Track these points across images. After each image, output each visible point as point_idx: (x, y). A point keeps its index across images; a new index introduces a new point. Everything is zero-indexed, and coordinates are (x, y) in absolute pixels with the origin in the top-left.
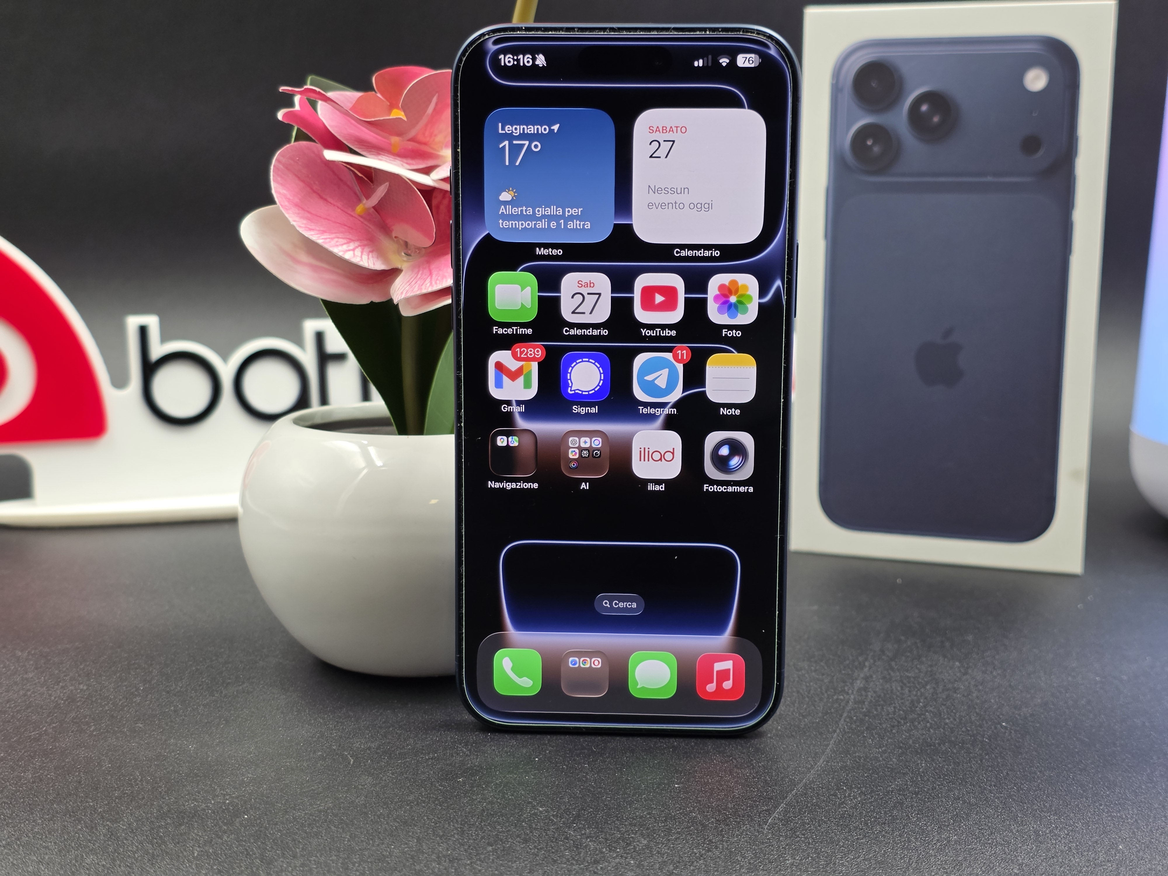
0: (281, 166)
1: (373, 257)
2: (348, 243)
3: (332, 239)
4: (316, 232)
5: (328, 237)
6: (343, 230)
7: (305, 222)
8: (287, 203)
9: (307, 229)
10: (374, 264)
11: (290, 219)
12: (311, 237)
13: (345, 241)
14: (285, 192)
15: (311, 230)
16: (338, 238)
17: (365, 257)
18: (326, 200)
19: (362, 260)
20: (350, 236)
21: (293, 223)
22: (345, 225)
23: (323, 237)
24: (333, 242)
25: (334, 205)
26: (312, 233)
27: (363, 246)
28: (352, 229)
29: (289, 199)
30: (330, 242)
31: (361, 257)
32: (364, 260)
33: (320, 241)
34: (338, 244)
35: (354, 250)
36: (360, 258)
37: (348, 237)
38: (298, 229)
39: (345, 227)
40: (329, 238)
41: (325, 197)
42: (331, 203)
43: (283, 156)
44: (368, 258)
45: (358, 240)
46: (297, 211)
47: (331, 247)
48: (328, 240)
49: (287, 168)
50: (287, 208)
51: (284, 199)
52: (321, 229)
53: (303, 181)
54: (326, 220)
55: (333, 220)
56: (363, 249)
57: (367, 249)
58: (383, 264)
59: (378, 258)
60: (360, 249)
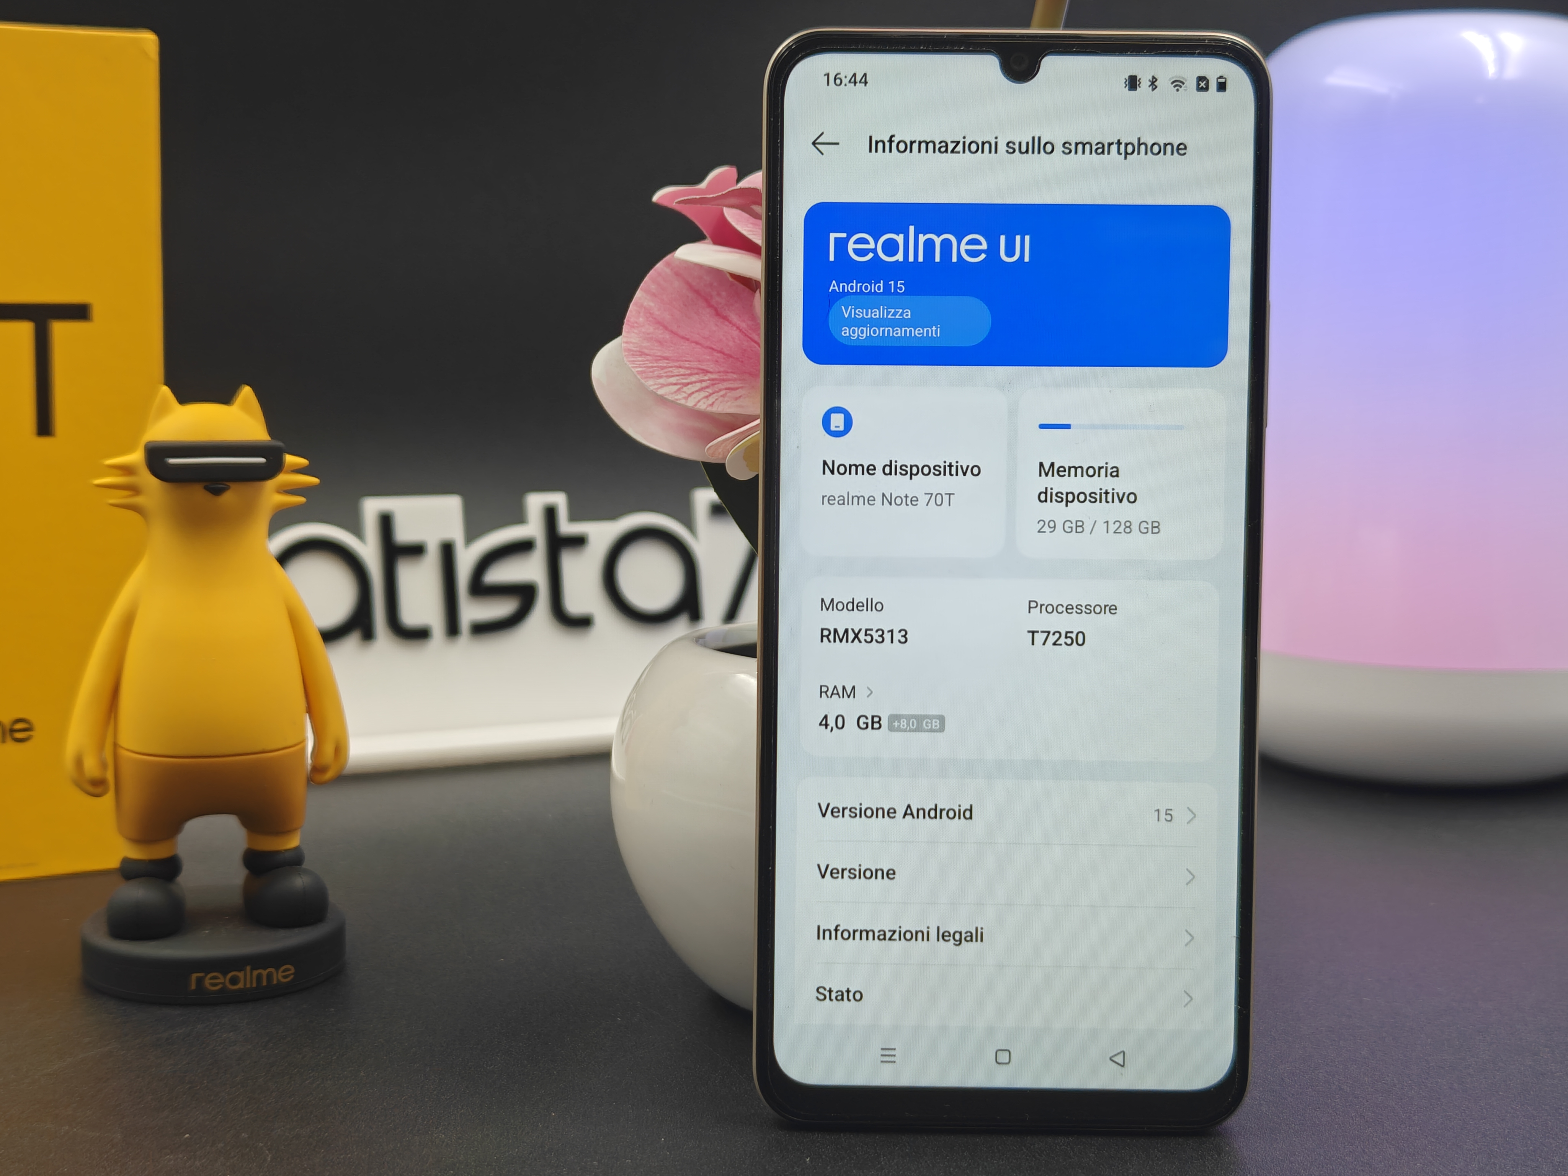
0: (667, 270)
2: (691, 375)
5: (661, 365)
10: (711, 405)
13: (688, 372)
16: (679, 367)
18: (725, 318)
25: (734, 325)
29: (653, 314)
31: (692, 394)
34: (665, 375)
35: (688, 384)
39: (718, 355)
40: (659, 367)
44: (708, 396)
45: (718, 373)
48: (656, 369)
50: (636, 325)
51: (642, 314)
52: (665, 355)
53: (697, 292)
54: (693, 345)
55: (708, 344)
56: (713, 385)
57: (723, 385)
58: (739, 406)
59: (737, 399)
60: (705, 384)
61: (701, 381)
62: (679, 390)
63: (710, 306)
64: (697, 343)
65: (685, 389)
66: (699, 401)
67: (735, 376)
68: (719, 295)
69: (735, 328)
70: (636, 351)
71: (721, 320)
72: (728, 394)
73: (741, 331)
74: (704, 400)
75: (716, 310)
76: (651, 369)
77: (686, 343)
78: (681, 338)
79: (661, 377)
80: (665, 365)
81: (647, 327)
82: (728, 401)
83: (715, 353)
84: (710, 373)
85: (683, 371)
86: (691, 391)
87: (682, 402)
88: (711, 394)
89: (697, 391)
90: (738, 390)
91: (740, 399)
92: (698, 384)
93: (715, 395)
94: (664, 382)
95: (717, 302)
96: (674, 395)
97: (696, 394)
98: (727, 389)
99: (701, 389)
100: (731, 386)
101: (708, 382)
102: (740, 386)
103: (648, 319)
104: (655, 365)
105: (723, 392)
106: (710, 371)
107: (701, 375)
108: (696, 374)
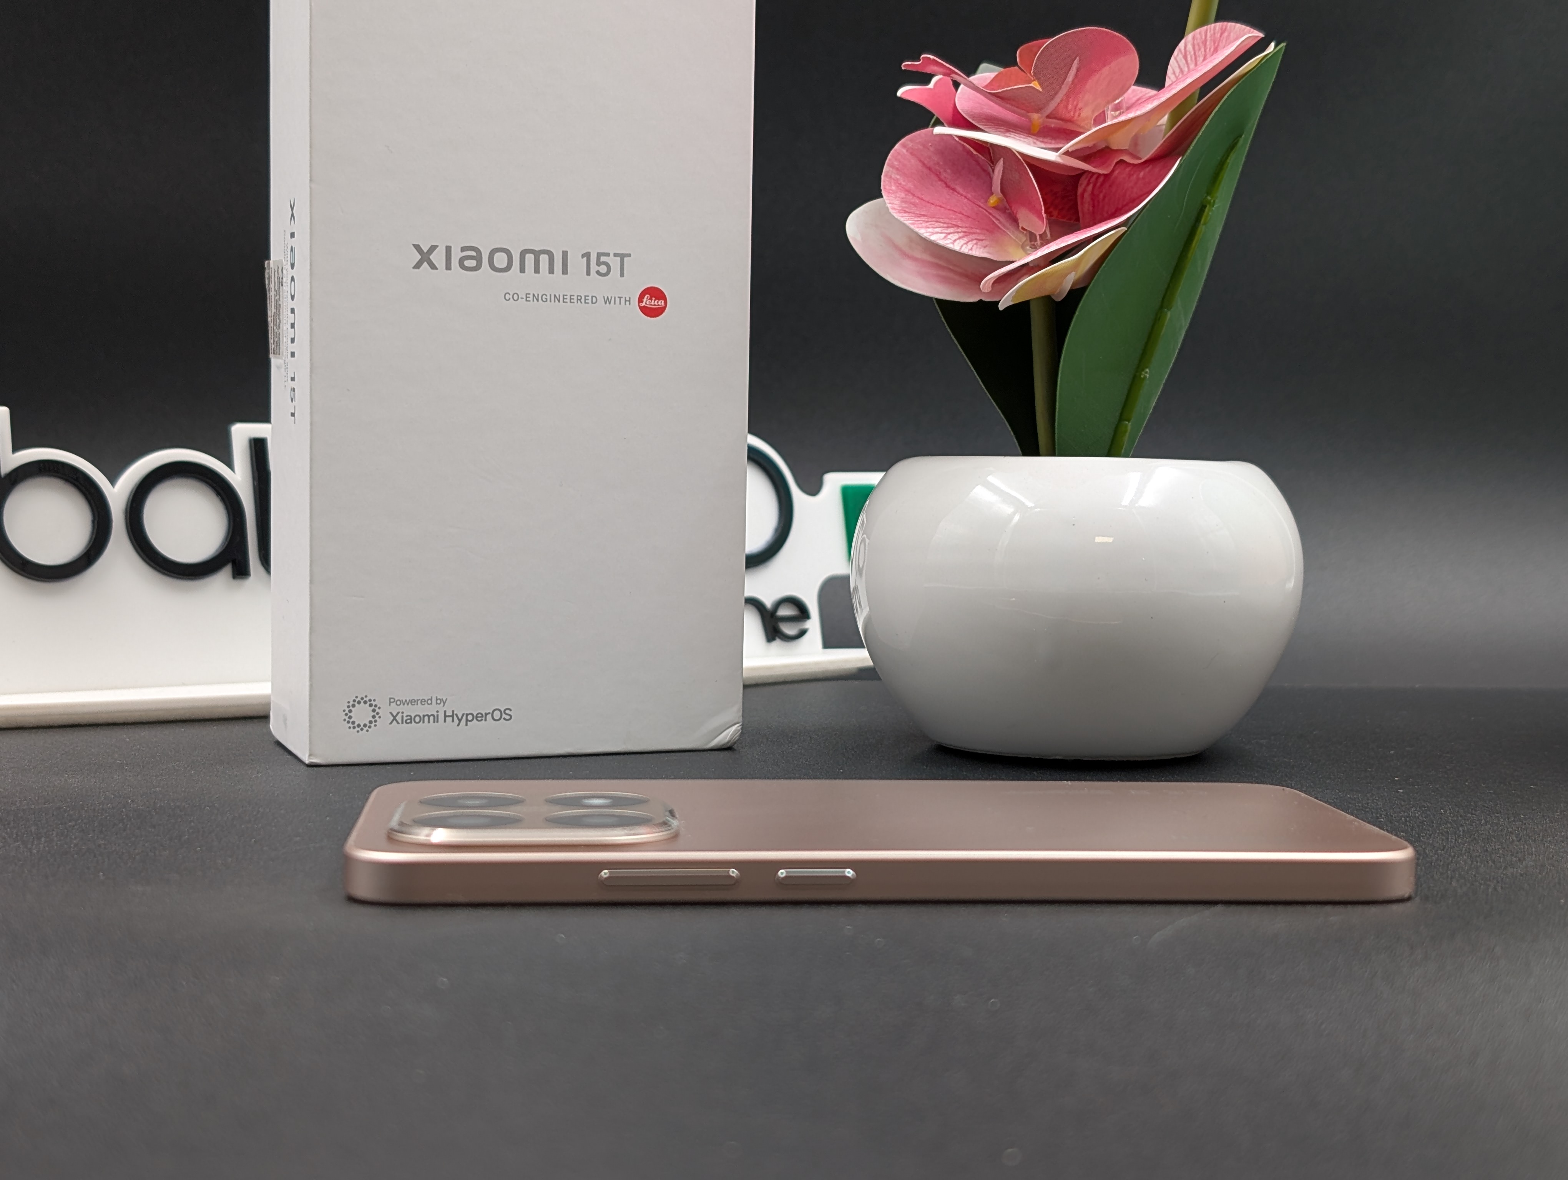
0: (903, 152)
1: (975, 244)
2: (948, 227)
4: (912, 215)
5: (923, 220)
6: (954, 216)
7: (904, 205)
9: (902, 211)
13: (945, 225)
14: (898, 177)
15: (905, 212)
16: (937, 222)
18: (954, 190)
20: (959, 223)
21: (889, 205)
22: (960, 213)
23: (916, 219)
25: (962, 195)
28: (968, 217)
29: (900, 184)
30: (921, 224)
31: (955, 240)
32: (956, 243)
34: (930, 226)
35: (949, 234)
37: (954, 223)
38: (891, 211)
39: (960, 215)
40: (923, 221)
41: (952, 186)
42: (958, 193)
43: (912, 142)
44: (966, 244)
45: (966, 227)
46: (903, 196)
47: (918, 227)
48: (921, 222)
49: (912, 155)
50: (891, 191)
51: (892, 184)
52: (923, 213)
53: (929, 169)
54: (938, 208)
55: (949, 207)
56: (966, 235)
57: (971, 237)
58: (989, 253)
59: (985, 247)
60: (961, 235)
61: (958, 232)
62: (945, 237)
63: (941, 180)
64: (941, 206)
65: (949, 237)
66: (962, 246)
67: (978, 231)
68: (945, 171)
69: (963, 198)
70: (900, 210)
71: (951, 191)
72: (979, 243)
73: (968, 199)
74: (965, 246)
75: (946, 183)
76: (919, 222)
77: (933, 207)
78: (928, 202)
79: (929, 228)
80: (926, 220)
81: (900, 193)
82: (980, 248)
83: (957, 214)
84: (961, 227)
85: (941, 225)
86: (953, 239)
87: (951, 246)
88: (968, 242)
89: (958, 239)
90: (984, 241)
91: (987, 248)
92: (956, 234)
93: (970, 243)
94: (932, 231)
95: (945, 177)
96: (943, 240)
97: (958, 241)
98: (976, 239)
99: (960, 238)
100: (978, 238)
101: (962, 233)
102: (984, 238)
103: (898, 187)
104: (919, 219)
105: (975, 242)
106: (960, 225)
107: (955, 228)
108: (952, 227)
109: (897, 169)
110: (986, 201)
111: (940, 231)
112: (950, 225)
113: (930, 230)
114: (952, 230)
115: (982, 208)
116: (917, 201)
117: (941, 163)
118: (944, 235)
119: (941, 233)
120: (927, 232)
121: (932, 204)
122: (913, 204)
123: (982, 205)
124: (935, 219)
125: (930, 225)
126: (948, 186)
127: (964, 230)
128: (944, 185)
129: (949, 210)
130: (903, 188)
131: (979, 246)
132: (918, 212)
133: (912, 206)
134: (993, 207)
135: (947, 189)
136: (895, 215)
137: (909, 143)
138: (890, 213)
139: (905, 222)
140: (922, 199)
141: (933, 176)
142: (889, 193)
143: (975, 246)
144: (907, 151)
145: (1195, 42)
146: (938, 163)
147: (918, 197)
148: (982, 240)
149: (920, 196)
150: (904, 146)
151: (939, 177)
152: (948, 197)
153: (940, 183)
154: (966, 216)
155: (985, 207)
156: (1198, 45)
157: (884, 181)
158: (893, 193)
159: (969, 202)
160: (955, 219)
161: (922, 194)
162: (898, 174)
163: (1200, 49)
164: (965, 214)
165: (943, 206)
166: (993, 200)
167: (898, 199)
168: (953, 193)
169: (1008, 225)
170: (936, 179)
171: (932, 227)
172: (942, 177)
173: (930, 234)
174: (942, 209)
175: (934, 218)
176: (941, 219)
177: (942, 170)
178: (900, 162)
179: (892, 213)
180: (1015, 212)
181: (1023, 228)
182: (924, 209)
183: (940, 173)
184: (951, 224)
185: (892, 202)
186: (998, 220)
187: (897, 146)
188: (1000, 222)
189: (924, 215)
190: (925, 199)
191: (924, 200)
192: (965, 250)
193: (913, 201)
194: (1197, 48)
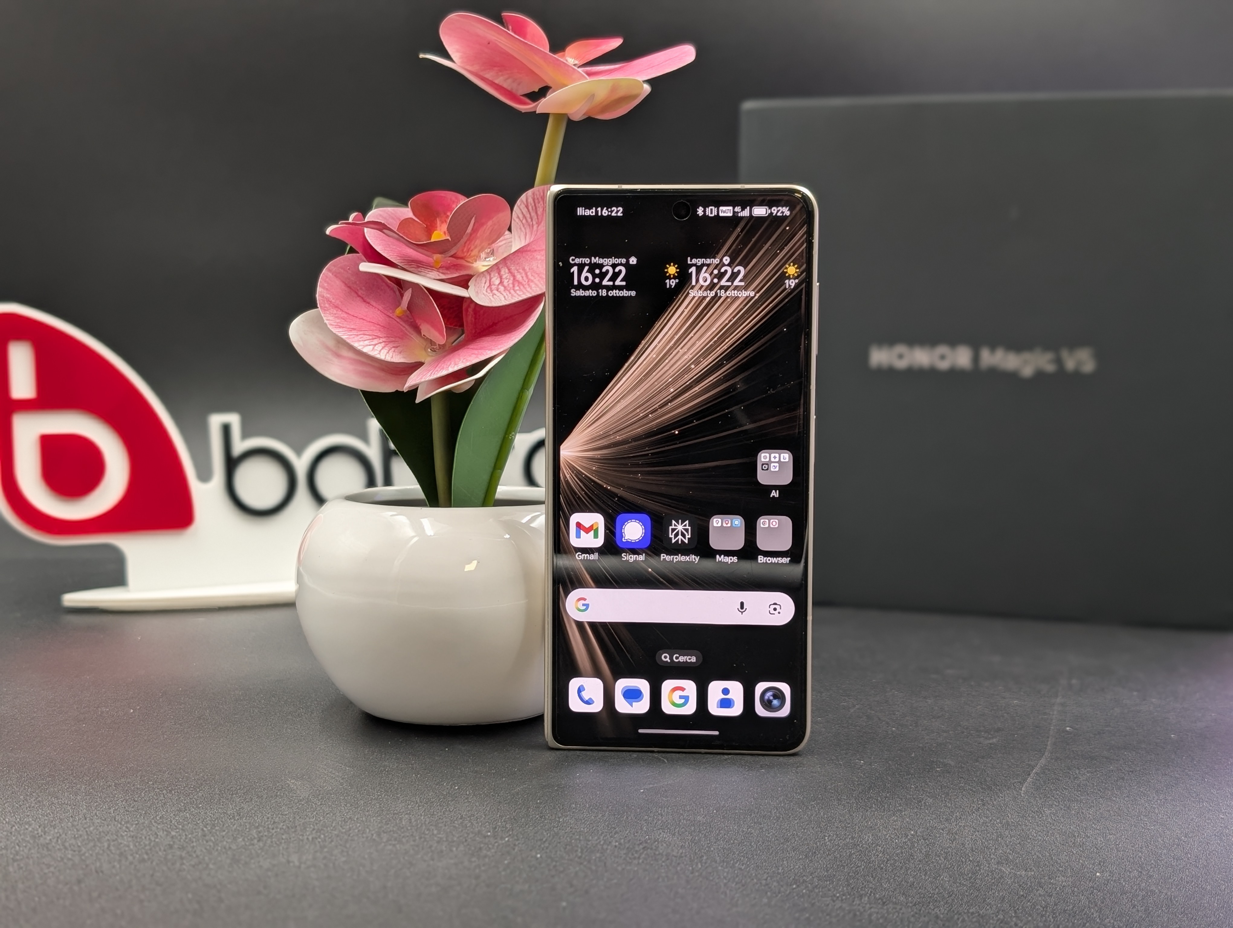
0: (330, 274)
1: (394, 351)
2: (373, 339)
3: (357, 335)
4: (346, 329)
5: (355, 333)
6: (374, 328)
7: (338, 321)
8: (327, 305)
9: (337, 327)
10: (392, 357)
11: (324, 318)
12: (337, 333)
13: (372, 337)
14: (328, 296)
15: (340, 327)
16: (364, 334)
17: (384, 351)
18: (369, 303)
19: (379, 354)
20: (379, 334)
21: (326, 321)
23: (349, 334)
24: (356, 338)
25: (375, 308)
26: (341, 330)
27: (387, 343)
28: (384, 327)
29: (331, 302)
30: (354, 338)
31: (380, 351)
32: (381, 354)
33: (344, 337)
35: (375, 345)
36: (378, 352)
37: (376, 335)
38: (329, 326)
39: (378, 326)
40: (355, 335)
41: (368, 300)
42: (372, 306)
43: (335, 266)
44: (388, 353)
45: (385, 337)
46: (335, 312)
47: (353, 342)
48: (354, 336)
49: (335, 276)
50: (326, 309)
51: (326, 302)
52: (352, 327)
53: (349, 287)
54: (362, 320)
55: (368, 320)
56: (387, 345)
57: (391, 345)
58: (404, 358)
59: (400, 353)
60: (383, 344)
61: (380, 343)
62: (373, 348)
63: (359, 296)
64: (364, 320)
65: (376, 348)
66: (386, 355)
67: (393, 339)
68: (361, 289)
69: (377, 310)
70: (336, 325)
71: (367, 305)
72: (396, 350)
73: (381, 311)
74: (388, 354)
75: (362, 298)
77: (358, 320)
78: (354, 316)
79: (360, 341)
80: (356, 333)
81: (332, 310)
82: (398, 355)
83: (376, 325)
84: (381, 337)
85: (368, 337)
86: (379, 350)
87: (378, 356)
88: (389, 351)
89: (382, 349)
90: (399, 348)
91: (402, 353)
92: (380, 345)
93: (390, 351)
94: (363, 344)
95: (361, 293)
96: (372, 352)
97: (382, 351)
98: (394, 347)
99: (383, 348)
100: (394, 345)
101: (383, 343)
102: (398, 345)
103: (330, 304)
104: (351, 334)
105: (393, 349)
106: (381, 336)
107: (378, 339)
108: (375, 338)
109: (327, 289)
110: (393, 312)
111: (369, 344)
112: (374, 337)
113: (361, 343)
114: (375, 341)
115: (392, 318)
116: (345, 315)
117: (358, 283)
118: (371, 347)
119: (370, 345)
120: (360, 346)
121: (357, 317)
122: (343, 319)
123: (391, 315)
124: (361, 333)
125: (361, 338)
126: (365, 301)
127: (384, 340)
128: (362, 300)
129: (369, 322)
130: (334, 305)
131: (396, 353)
132: (348, 327)
133: (343, 320)
134: (399, 317)
135: (365, 303)
136: (333, 330)
137: (333, 267)
138: (329, 329)
139: (342, 337)
140: (348, 314)
141: (353, 293)
142: (325, 310)
143: (394, 353)
144: (332, 274)
145: (535, 197)
146: (355, 283)
147: (346, 313)
148: (396, 347)
149: (347, 311)
150: (329, 270)
151: (357, 293)
152: (367, 310)
153: (358, 298)
154: (382, 326)
155: (393, 317)
156: (538, 199)
157: (319, 300)
158: (328, 310)
159: (382, 313)
160: (376, 330)
161: (348, 309)
162: (328, 294)
163: (539, 202)
164: (382, 325)
165: (364, 318)
166: (398, 311)
167: (332, 315)
168: (368, 306)
169: (413, 332)
170: (356, 295)
171: (362, 340)
172: (359, 294)
173: (363, 347)
174: (365, 321)
175: (361, 331)
176: (366, 332)
177: (359, 288)
178: (328, 283)
179: (330, 329)
180: (419, 324)
181: (424, 335)
182: (352, 323)
183: (358, 290)
184: (374, 335)
185: (328, 319)
186: (404, 327)
187: (324, 271)
188: (406, 329)
189: (354, 329)
190: (350, 313)
191: (350, 315)
192: (389, 358)
193: (342, 315)
194: (536, 201)
